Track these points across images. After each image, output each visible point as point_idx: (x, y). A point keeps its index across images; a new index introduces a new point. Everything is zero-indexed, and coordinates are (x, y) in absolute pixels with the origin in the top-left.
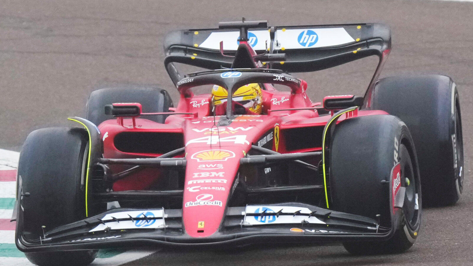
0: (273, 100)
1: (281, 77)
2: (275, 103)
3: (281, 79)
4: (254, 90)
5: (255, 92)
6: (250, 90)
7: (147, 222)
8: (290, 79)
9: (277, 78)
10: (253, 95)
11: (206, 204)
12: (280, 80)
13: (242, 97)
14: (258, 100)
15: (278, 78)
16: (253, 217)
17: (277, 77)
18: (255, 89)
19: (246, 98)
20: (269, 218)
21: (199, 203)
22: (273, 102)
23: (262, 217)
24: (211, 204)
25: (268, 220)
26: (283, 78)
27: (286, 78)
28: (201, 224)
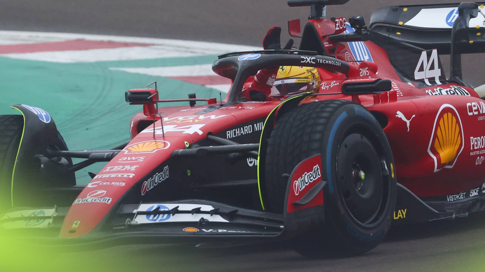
0: (323, 84)
1: (312, 59)
2: (324, 87)
3: (312, 61)
4: (310, 74)
5: (311, 76)
6: (305, 73)
7: (37, 222)
8: (325, 62)
9: (305, 61)
10: (308, 78)
11: (93, 201)
12: (310, 62)
13: (295, 79)
14: (313, 84)
15: (307, 60)
16: (145, 216)
17: (305, 59)
18: (310, 72)
19: (299, 81)
20: (163, 217)
21: (87, 201)
22: (322, 86)
23: (155, 216)
24: (99, 201)
25: (160, 219)
26: (313, 60)
27: (319, 60)
28: (76, 224)
